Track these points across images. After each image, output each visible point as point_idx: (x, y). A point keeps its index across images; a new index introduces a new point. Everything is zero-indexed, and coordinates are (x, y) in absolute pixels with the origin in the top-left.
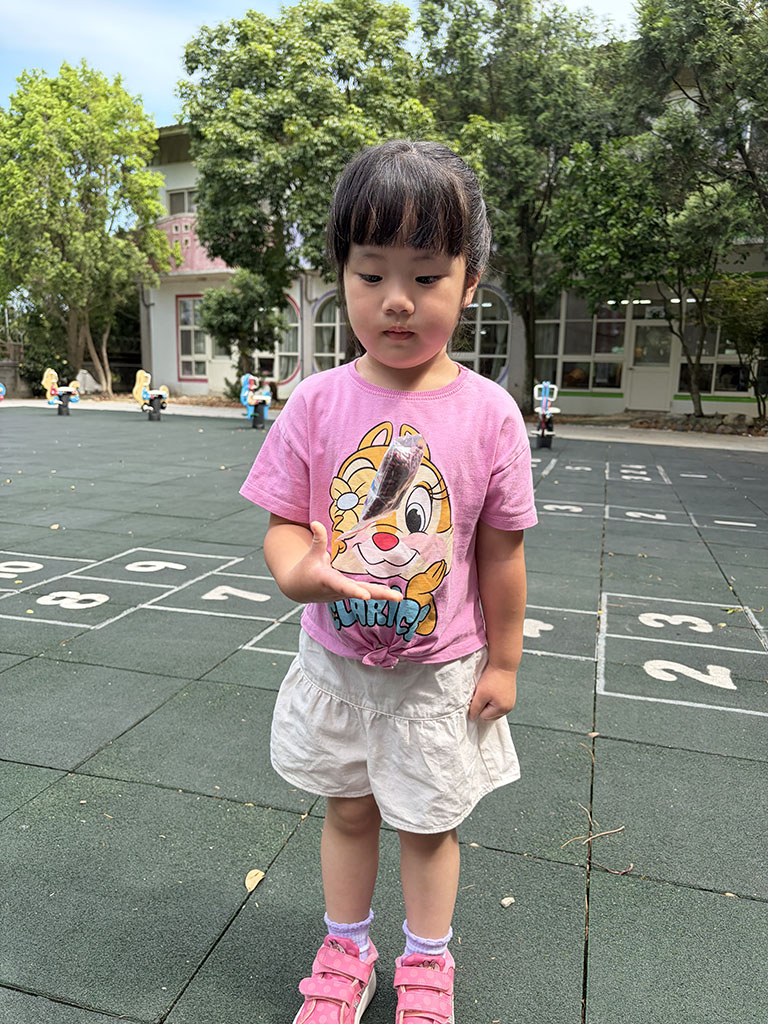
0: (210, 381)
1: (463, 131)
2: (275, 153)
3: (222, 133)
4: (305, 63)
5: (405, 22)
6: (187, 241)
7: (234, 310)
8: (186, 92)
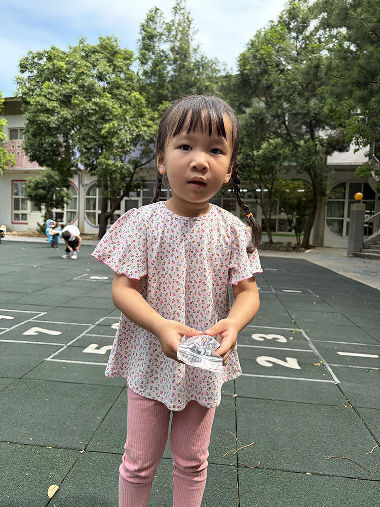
0: (29, 224)
1: (159, 108)
2: (66, 113)
3: (38, 102)
4: (83, 72)
5: (131, 57)
6: (19, 153)
7: (43, 188)
8: (20, 82)
